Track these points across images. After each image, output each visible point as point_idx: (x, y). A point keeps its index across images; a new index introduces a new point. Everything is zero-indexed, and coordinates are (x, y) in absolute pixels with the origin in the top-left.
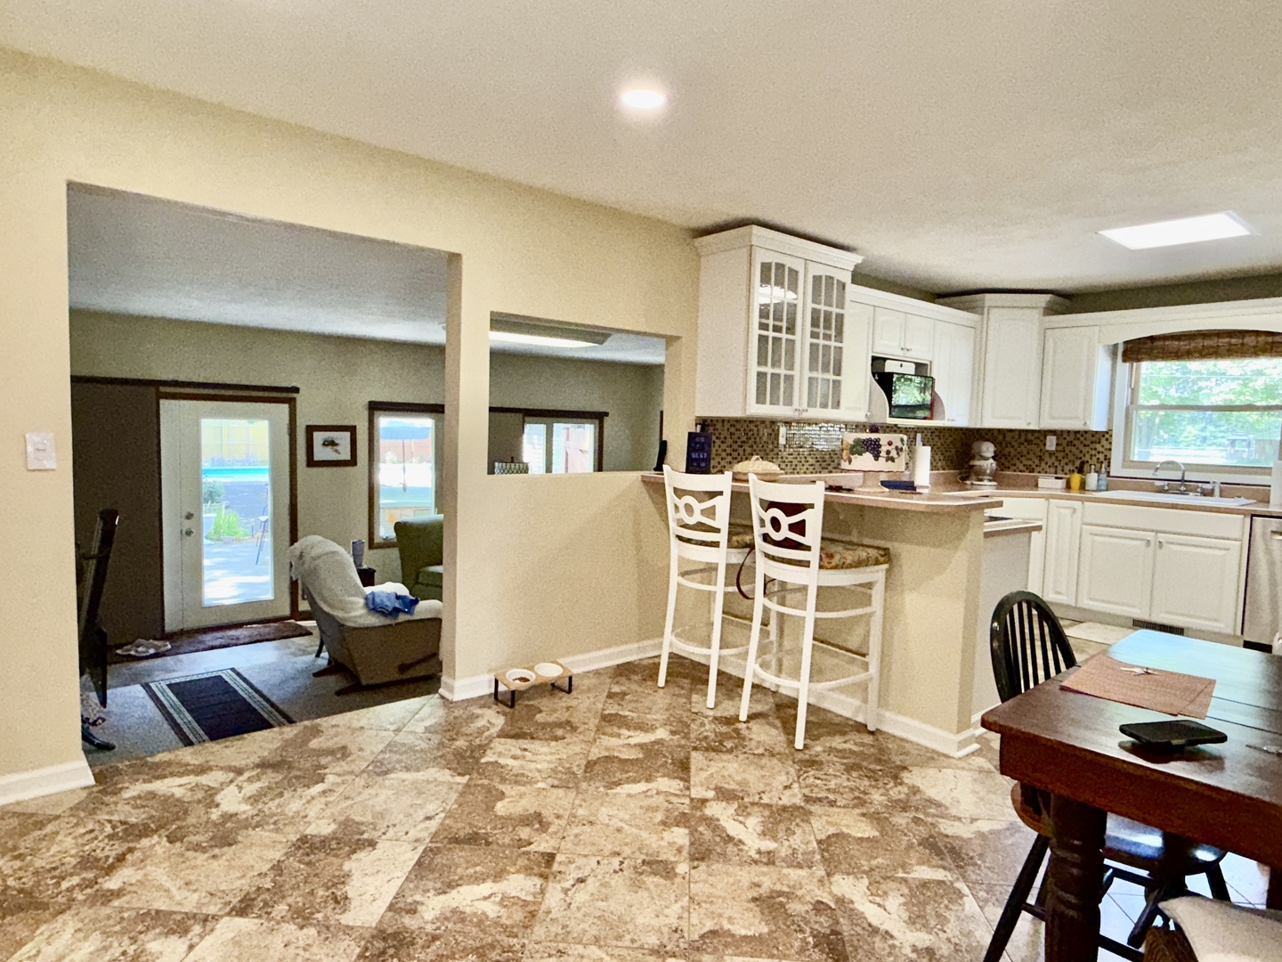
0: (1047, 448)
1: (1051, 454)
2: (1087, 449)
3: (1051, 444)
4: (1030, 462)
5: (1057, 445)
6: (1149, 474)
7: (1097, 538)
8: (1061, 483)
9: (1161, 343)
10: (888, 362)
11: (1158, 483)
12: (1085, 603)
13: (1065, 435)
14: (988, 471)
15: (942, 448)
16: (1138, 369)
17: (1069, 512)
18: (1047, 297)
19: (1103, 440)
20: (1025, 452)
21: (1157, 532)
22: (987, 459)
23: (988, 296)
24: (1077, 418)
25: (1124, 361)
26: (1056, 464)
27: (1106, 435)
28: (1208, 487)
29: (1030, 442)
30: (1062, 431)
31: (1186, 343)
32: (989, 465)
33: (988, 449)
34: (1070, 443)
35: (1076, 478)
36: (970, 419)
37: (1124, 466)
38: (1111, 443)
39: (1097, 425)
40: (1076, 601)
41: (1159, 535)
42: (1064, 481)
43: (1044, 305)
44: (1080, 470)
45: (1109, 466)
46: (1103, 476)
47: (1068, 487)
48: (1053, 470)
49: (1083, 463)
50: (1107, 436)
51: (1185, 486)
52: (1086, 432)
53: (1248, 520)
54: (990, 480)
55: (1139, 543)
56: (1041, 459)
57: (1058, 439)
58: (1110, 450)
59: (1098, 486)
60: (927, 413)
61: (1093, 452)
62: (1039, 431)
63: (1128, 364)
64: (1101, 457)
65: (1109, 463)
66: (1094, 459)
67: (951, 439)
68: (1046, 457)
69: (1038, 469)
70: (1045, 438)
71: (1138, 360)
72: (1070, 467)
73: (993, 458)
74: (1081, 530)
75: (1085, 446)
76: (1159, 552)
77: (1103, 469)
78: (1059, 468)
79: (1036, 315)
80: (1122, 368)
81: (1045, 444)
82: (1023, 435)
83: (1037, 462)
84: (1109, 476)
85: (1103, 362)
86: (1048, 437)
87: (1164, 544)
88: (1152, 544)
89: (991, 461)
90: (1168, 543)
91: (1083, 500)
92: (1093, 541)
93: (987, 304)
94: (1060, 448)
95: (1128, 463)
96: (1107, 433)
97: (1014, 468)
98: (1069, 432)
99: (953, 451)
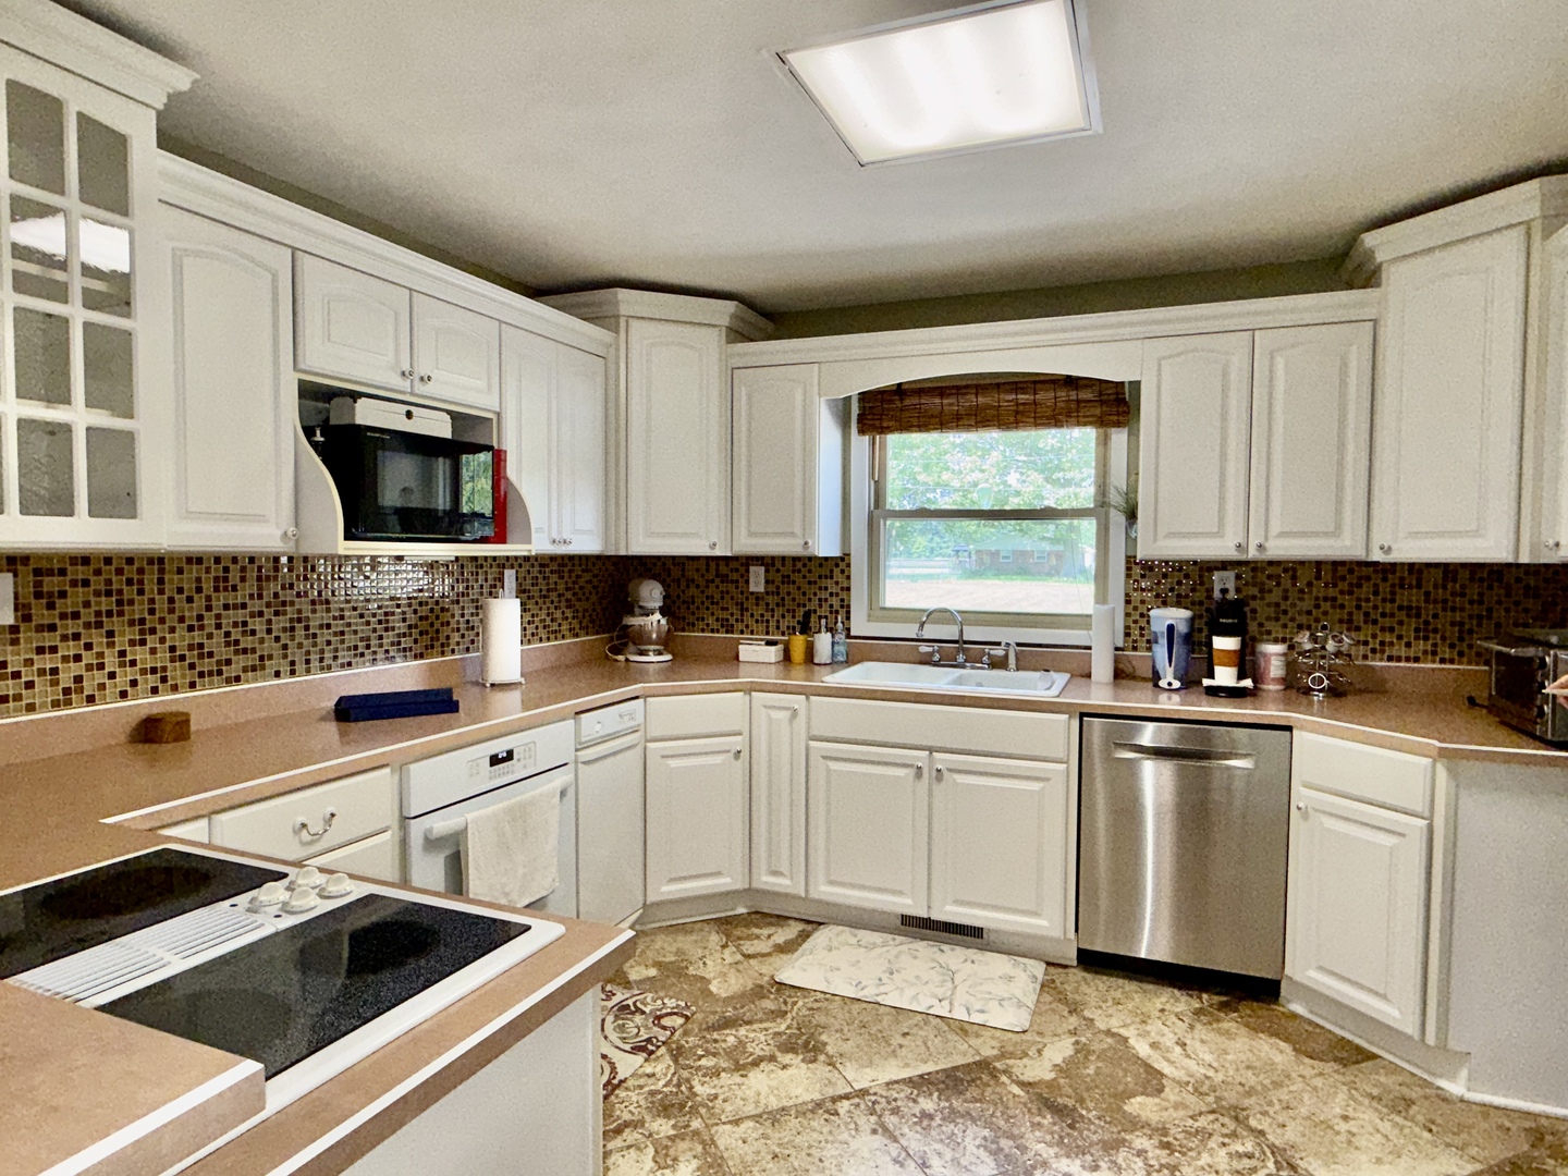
0: (752, 588)
1: (758, 597)
2: (814, 588)
3: (757, 581)
4: (725, 615)
5: (767, 582)
6: (910, 631)
7: (833, 765)
8: (772, 654)
9: (915, 400)
10: (362, 402)
11: (924, 648)
12: (824, 891)
13: (778, 564)
14: (654, 636)
15: (569, 595)
16: (883, 447)
17: (785, 715)
18: (731, 306)
19: (837, 571)
20: (717, 597)
21: (931, 750)
22: (647, 613)
23: (623, 294)
24: (793, 534)
25: (862, 432)
26: (768, 616)
27: (841, 563)
28: (999, 652)
29: (724, 578)
30: (773, 558)
31: (952, 400)
32: (655, 622)
33: (652, 594)
34: (786, 579)
35: (799, 642)
36: (606, 541)
37: (870, 618)
38: (849, 577)
39: (826, 545)
40: (807, 891)
41: (936, 755)
42: (781, 647)
43: (725, 321)
44: (805, 628)
45: (848, 618)
46: (841, 637)
47: (787, 657)
48: (762, 627)
49: (807, 615)
50: (842, 565)
51: (965, 651)
52: (810, 559)
53: (1075, 723)
54: (660, 653)
55: (901, 772)
56: (743, 610)
57: (767, 571)
58: (848, 589)
59: (833, 655)
60: (489, 531)
61: (824, 595)
62: (735, 558)
63: (866, 438)
64: (835, 602)
65: (848, 612)
66: (825, 607)
67: (587, 576)
68: (750, 604)
69: (740, 626)
70: (748, 571)
71: (884, 430)
72: (788, 621)
73: (663, 611)
74: (807, 749)
75: (810, 583)
76: (937, 788)
77: (840, 625)
78: (772, 624)
79: (712, 340)
80: (860, 443)
81: (747, 582)
82: (713, 565)
83: (737, 615)
84: (848, 636)
85: (828, 434)
86: (752, 569)
87: (945, 773)
88: (925, 771)
89: (657, 616)
90: (950, 770)
91: (807, 692)
92: (828, 771)
93: (624, 310)
94: (772, 588)
95: (878, 612)
96: (842, 559)
97: (701, 625)
98: (783, 558)
99: (594, 598)
